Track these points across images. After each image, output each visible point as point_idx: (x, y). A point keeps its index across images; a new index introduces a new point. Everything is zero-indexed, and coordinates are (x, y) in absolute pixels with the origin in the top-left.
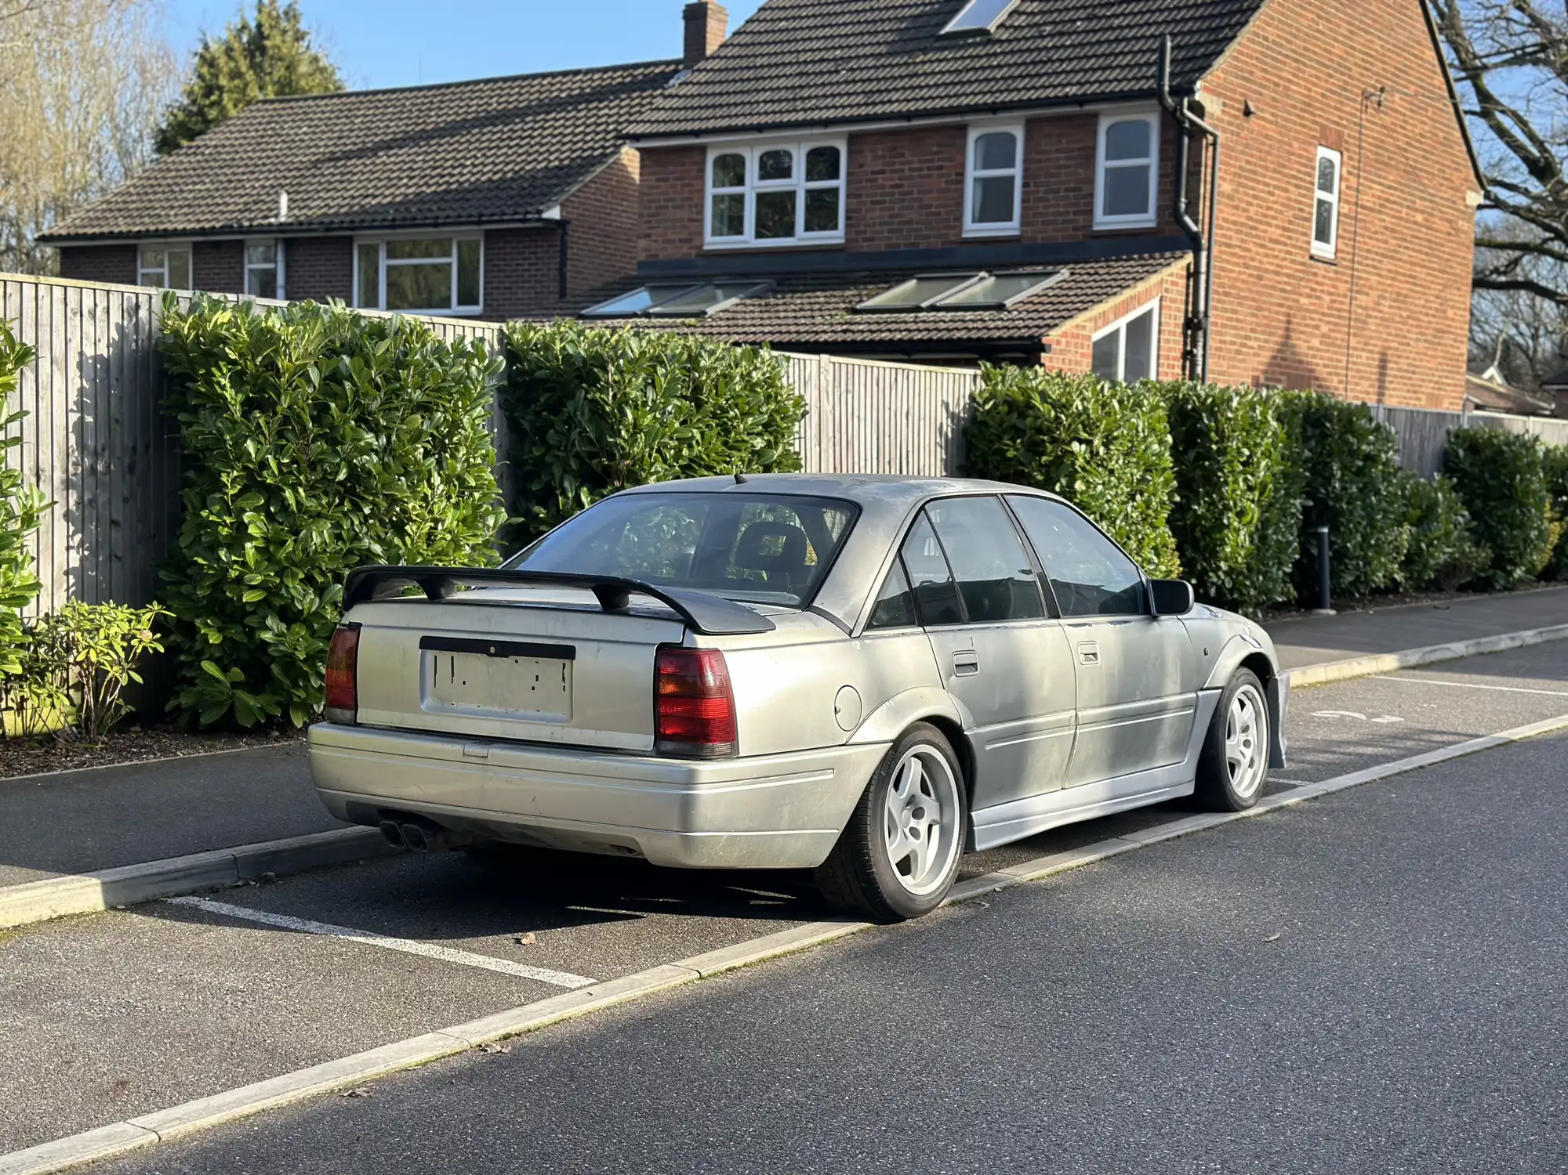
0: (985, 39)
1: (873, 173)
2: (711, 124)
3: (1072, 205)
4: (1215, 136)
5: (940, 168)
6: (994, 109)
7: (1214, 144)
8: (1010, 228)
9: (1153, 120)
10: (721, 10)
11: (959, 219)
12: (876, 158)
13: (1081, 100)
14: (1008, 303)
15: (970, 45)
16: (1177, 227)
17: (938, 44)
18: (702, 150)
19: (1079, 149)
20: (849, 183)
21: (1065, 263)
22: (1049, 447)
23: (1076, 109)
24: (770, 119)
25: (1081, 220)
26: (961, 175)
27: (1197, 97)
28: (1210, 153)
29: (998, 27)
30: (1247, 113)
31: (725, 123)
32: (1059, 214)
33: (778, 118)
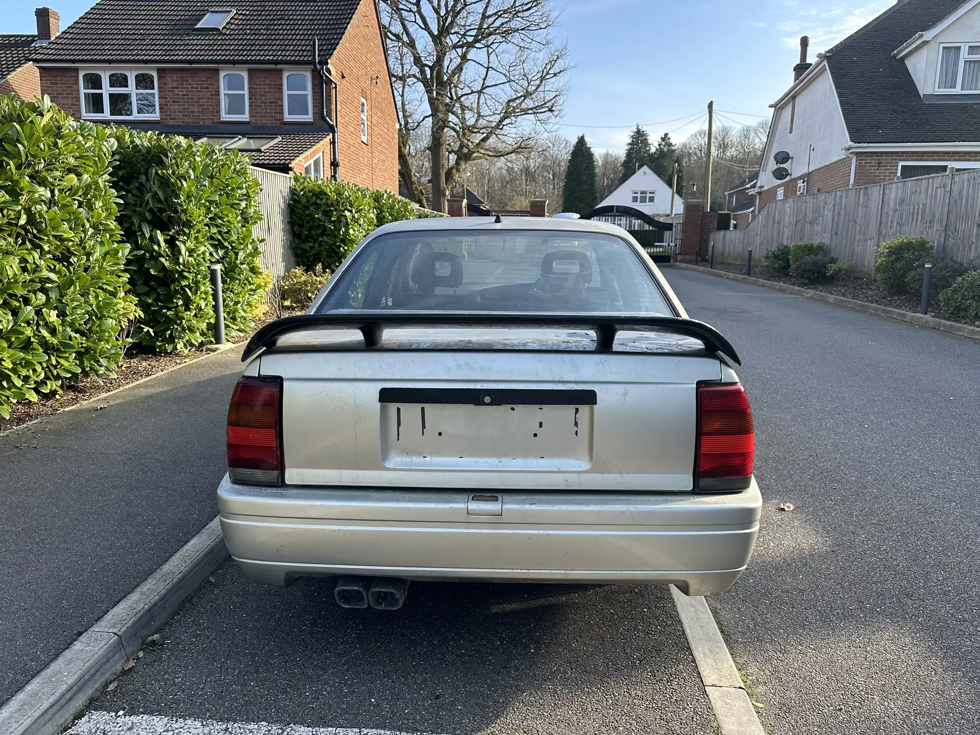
0: (218, 33)
1: (172, 88)
2: (81, 57)
3: (273, 109)
4: (336, 84)
5: (208, 88)
6: (234, 62)
7: (336, 88)
8: (245, 117)
9: (309, 75)
10: (56, 14)
11: (219, 112)
12: (173, 81)
13: (276, 63)
14: (263, 149)
15: (211, 35)
16: (322, 122)
17: (194, 33)
18: (76, 70)
19: (275, 85)
20: (160, 92)
21: (280, 135)
22: (335, 213)
23: (273, 66)
24: (114, 57)
25: (278, 117)
26: (218, 93)
27: (329, 66)
28: (334, 92)
29: (223, 29)
30: (343, 77)
31: (89, 57)
32: (267, 113)
33: (119, 58)
